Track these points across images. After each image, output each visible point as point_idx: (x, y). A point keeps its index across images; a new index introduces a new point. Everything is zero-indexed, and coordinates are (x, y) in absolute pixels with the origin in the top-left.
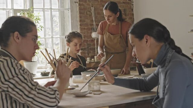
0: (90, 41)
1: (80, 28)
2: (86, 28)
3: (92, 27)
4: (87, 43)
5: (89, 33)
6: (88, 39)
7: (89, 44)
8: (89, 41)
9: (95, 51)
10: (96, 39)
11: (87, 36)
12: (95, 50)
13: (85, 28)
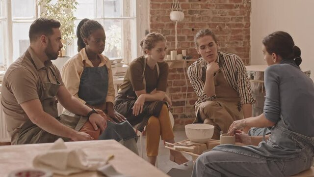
0: (167, 25)
1: (151, 4)
2: (161, 3)
3: (171, 2)
4: (162, 28)
5: (167, 12)
6: (165, 22)
7: (165, 30)
8: (165, 25)
9: (175, 43)
10: (177, 23)
11: (163, 17)
12: (175, 40)
13: (159, 5)
